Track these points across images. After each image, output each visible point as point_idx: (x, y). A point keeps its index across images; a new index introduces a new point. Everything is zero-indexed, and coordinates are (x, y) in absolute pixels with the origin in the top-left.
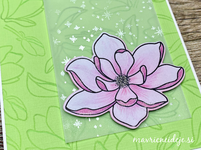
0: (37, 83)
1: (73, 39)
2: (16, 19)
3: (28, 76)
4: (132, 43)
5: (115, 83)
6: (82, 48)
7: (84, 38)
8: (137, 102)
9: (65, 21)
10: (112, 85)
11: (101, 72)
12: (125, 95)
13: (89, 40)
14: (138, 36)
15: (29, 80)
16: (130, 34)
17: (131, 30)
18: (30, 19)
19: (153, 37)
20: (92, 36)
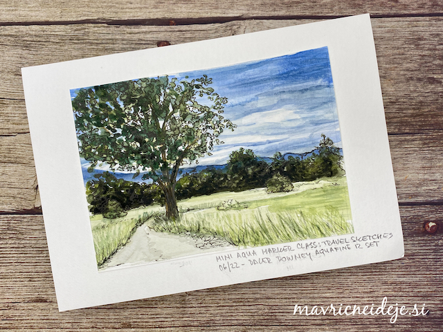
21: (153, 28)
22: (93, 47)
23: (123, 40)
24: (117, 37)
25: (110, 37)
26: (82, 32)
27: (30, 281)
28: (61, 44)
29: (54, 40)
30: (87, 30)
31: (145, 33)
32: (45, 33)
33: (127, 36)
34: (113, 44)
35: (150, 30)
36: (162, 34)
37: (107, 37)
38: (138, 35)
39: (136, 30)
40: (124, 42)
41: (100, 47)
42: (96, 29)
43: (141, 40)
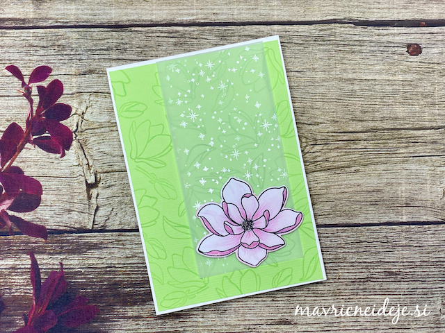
0: (172, 226)
1: (203, 182)
2: (146, 159)
3: (163, 219)
4: (258, 186)
5: (241, 227)
6: (211, 191)
7: (213, 180)
8: (259, 244)
9: (194, 162)
10: (238, 229)
11: (228, 216)
12: (249, 238)
13: (217, 182)
14: (264, 179)
15: (165, 223)
16: (257, 176)
17: (258, 172)
18: (159, 159)
19: (278, 179)
20: (220, 178)
21: (403, 30)
22: (340, 48)
23: (371, 42)
24: (365, 39)
25: (357, 38)
26: (328, 32)
27: (273, 301)
28: (305, 46)
29: (297, 42)
30: (333, 31)
31: (394, 35)
32: (288, 33)
33: (375, 38)
34: (361, 46)
35: (399, 32)
36: (413, 36)
37: (354, 39)
38: (387, 36)
39: (385, 32)
40: (372, 44)
41: (347, 48)
42: (343, 29)
43: (390, 42)
